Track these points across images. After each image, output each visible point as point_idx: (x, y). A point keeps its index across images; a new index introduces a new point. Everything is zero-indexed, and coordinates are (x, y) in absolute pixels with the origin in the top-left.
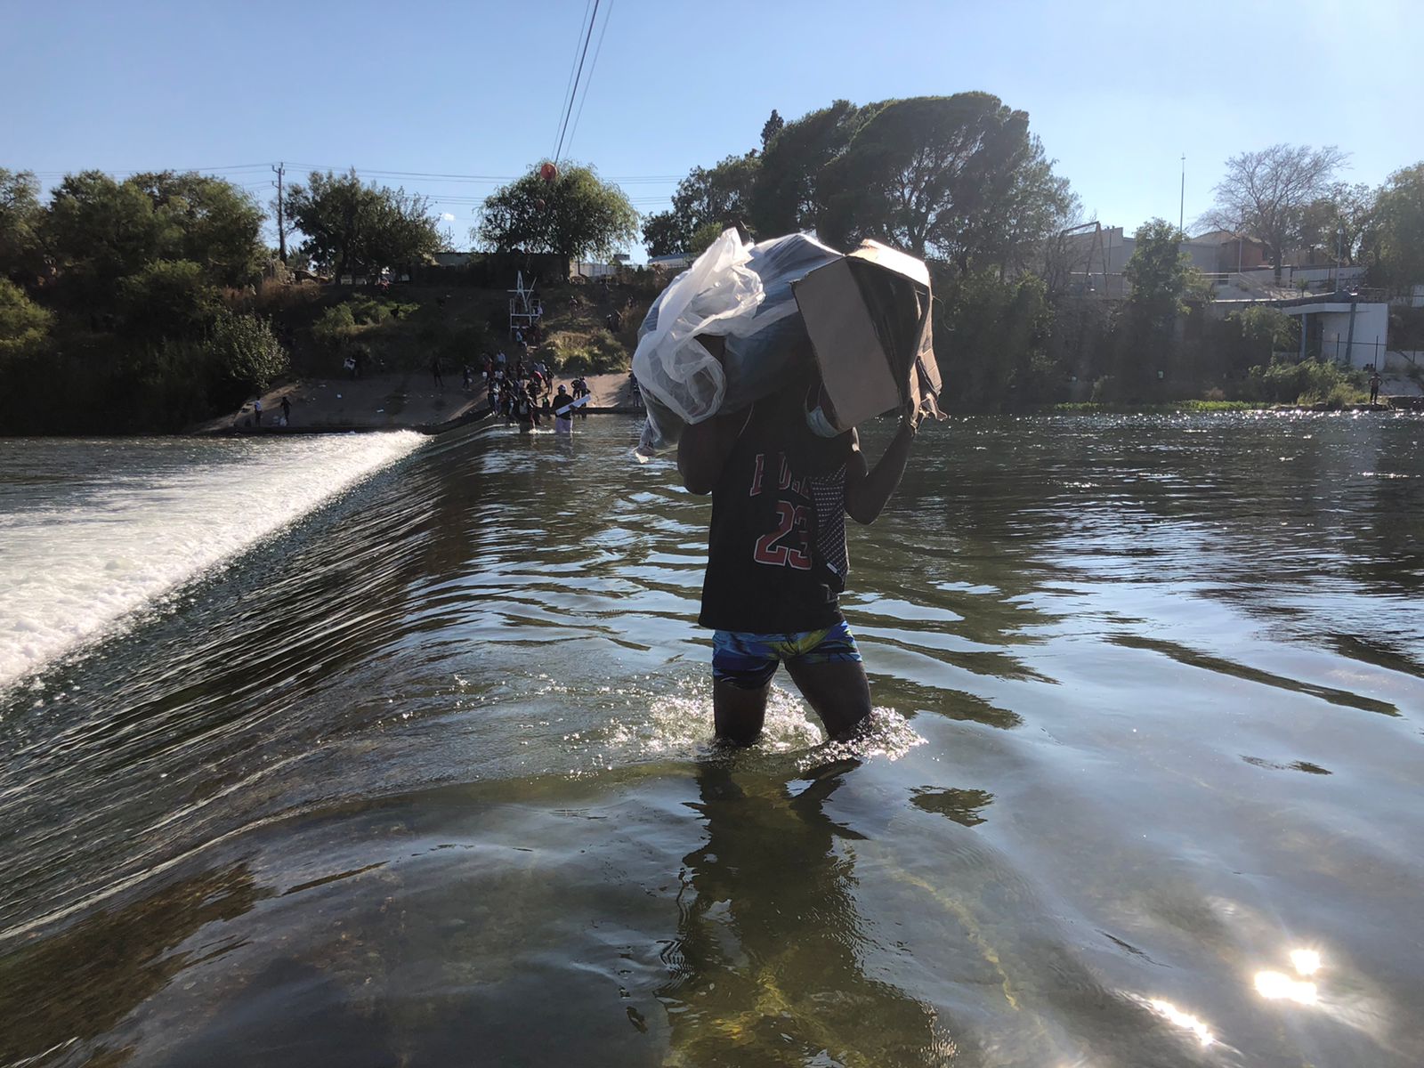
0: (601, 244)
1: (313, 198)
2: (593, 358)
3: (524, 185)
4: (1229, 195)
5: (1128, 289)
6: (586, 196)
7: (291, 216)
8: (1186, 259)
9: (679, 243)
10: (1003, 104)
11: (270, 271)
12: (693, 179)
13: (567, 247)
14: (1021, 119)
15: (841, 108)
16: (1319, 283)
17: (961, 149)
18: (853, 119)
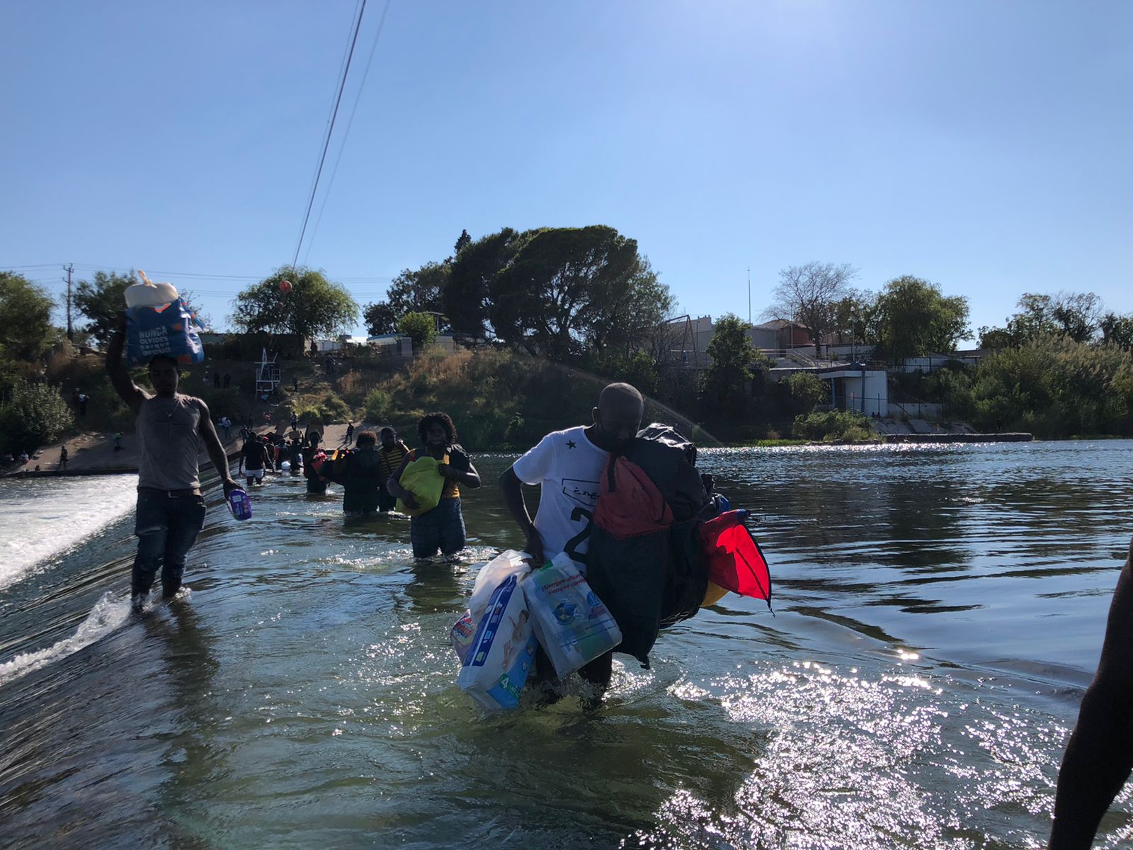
0: (329, 328)
1: (98, 291)
2: (321, 413)
3: (269, 283)
4: (782, 295)
5: (711, 362)
6: (318, 292)
7: (78, 305)
8: (749, 341)
9: (392, 325)
10: (619, 234)
11: (59, 348)
12: (403, 278)
13: (302, 330)
14: (632, 245)
15: (508, 233)
16: (845, 357)
17: (591, 264)
18: (517, 242)
